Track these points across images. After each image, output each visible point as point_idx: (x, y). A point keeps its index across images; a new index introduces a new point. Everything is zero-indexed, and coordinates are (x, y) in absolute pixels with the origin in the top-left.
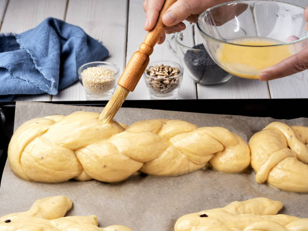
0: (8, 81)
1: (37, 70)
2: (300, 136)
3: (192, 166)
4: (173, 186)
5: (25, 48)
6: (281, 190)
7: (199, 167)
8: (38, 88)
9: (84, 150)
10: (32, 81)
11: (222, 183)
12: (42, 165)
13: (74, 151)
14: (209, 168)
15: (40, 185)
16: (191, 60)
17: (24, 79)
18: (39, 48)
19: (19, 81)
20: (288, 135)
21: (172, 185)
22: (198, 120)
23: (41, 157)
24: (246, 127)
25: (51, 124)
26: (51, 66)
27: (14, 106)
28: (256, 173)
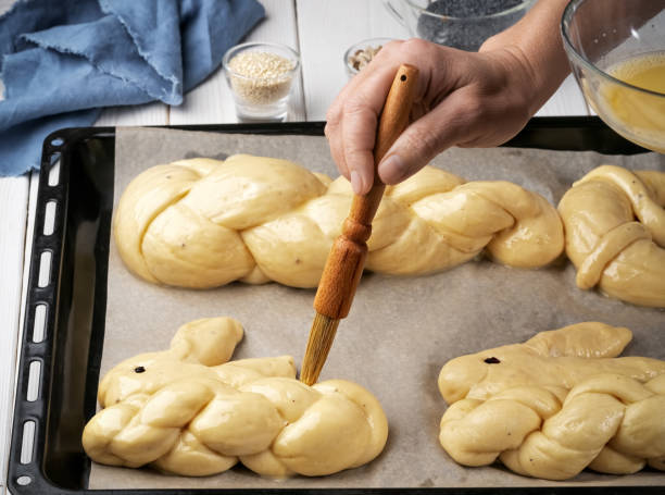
0: (91, 82)
1: (142, 58)
2: (656, 192)
3: (455, 256)
4: (423, 295)
5: (115, 12)
6: (625, 303)
7: (468, 256)
8: (146, 92)
9: (259, 231)
10: (134, 80)
11: (513, 291)
12: (182, 258)
13: (240, 232)
14: (487, 258)
15: (179, 294)
16: (432, 33)
17: (118, 74)
18: (141, 12)
19: (110, 82)
20: (634, 194)
21: (420, 293)
22: (457, 159)
23: (180, 244)
24: (549, 172)
25: (194, 180)
26: (166, 50)
27: (112, 135)
28: (576, 270)
